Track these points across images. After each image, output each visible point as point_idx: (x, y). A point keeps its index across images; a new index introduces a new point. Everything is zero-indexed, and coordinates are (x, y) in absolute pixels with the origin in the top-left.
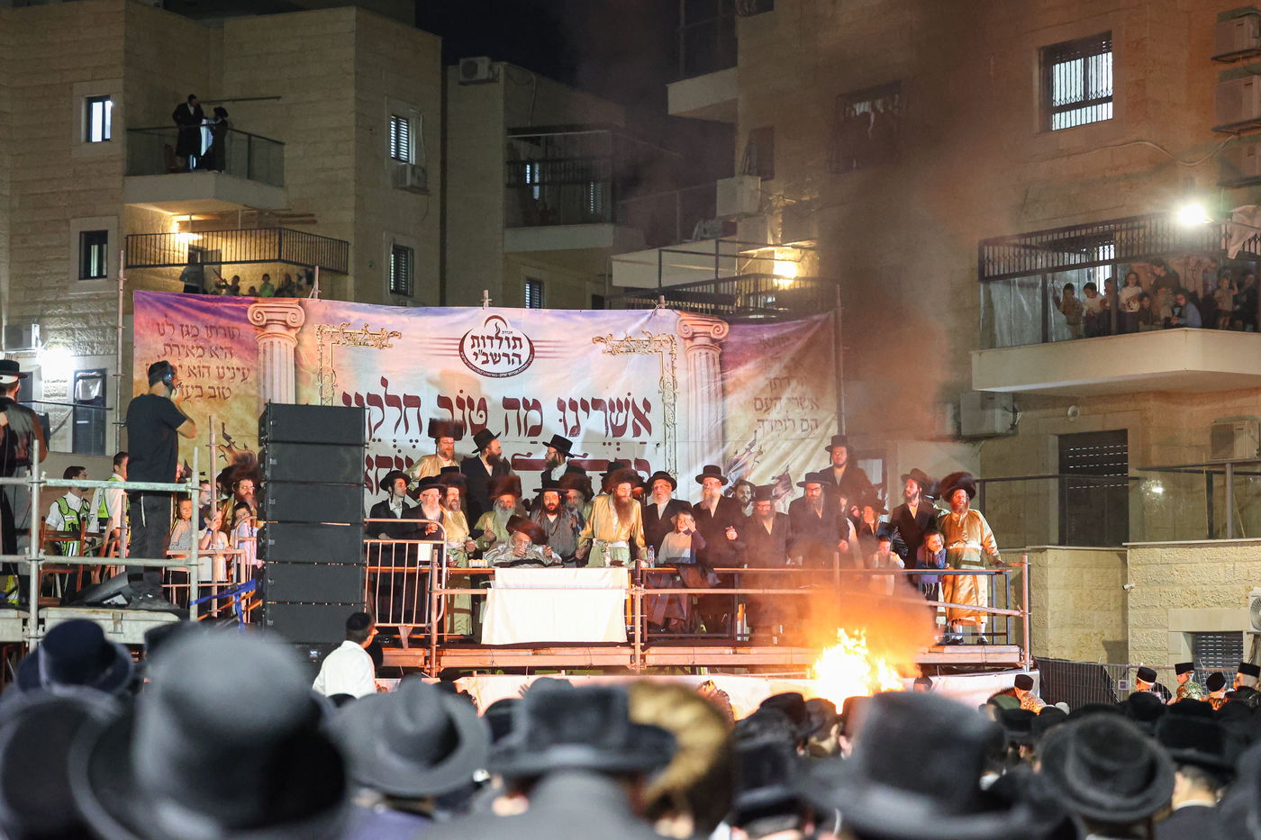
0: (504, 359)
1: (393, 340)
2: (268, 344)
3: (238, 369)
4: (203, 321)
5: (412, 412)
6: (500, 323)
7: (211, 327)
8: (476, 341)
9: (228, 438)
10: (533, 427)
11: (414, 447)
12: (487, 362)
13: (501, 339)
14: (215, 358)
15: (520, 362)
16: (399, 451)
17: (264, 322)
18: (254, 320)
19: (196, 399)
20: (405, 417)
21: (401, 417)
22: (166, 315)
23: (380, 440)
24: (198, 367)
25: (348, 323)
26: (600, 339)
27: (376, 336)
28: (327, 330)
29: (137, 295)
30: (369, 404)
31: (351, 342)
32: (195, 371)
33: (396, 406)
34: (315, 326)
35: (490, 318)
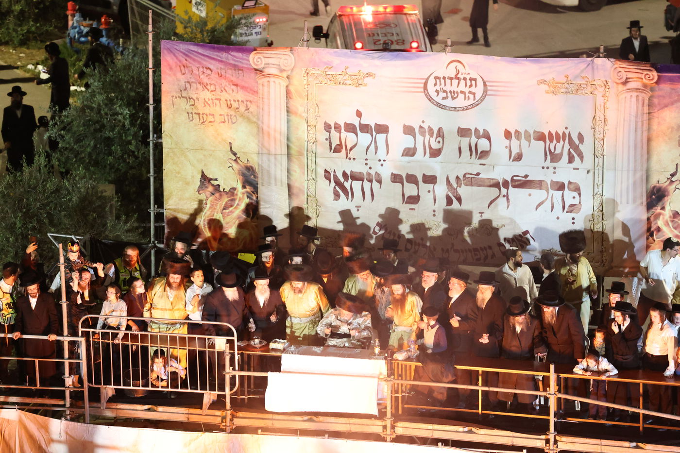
0: (461, 96)
1: (368, 80)
2: (266, 84)
3: (242, 101)
5: (381, 138)
6: (460, 66)
8: (438, 81)
9: (235, 154)
10: (482, 152)
11: (382, 165)
12: (447, 97)
13: (458, 79)
14: (224, 93)
16: (370, 168)
17: (263, 67)
18: (255, 64)
19: (210, 123)
20: (376, 142)
21: (372, 141)
22: (186, 60)
23: (354, 159)
24: (212, 99)
25: (330, 67)
26: (544, 82)
27: (353, 77)
28: (312, 72)
29: (164, 43)
30: (345, 131)
31: (332, 82)
32: (209, 102)
33: (368, 133)
34: (303, 69)
35: (451, 62)
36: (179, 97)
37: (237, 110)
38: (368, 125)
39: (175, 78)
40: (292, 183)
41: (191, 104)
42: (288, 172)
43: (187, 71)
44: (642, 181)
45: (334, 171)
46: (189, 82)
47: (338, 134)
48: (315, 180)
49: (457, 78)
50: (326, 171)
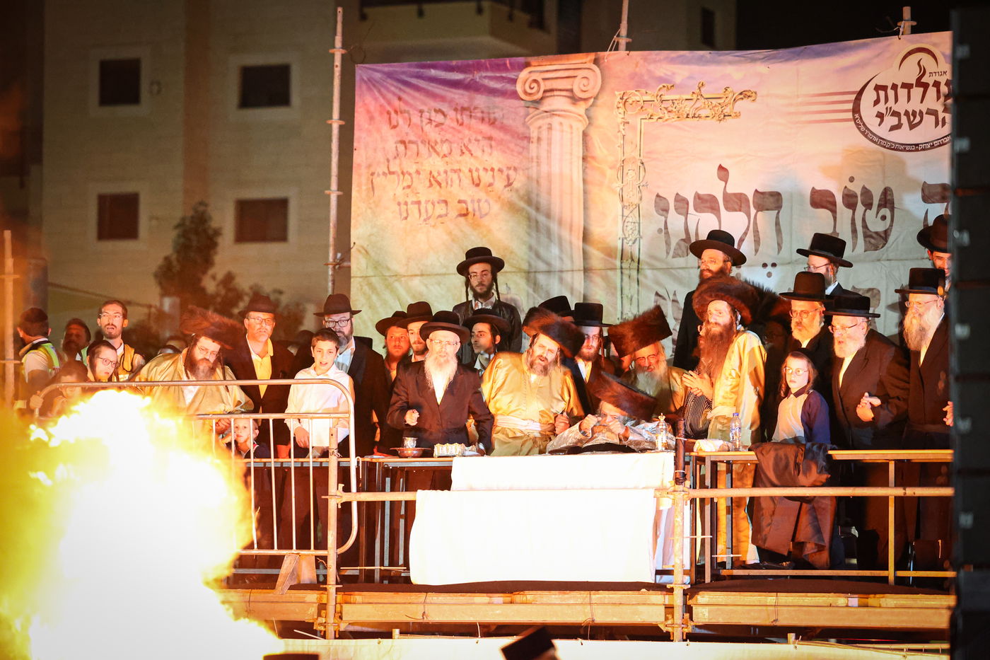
0: (929, 120)
1: (742, 105)
2: (545, 127)
3: (500, 170)
4: (451, 102)
5: (766, 219)
6: (926, 60)
7: (463, 109)
8: (882, 93)
11: (769, 275)
12: (898, 127)
13: (926, 86)
14: (467, 156)
17: (540, 95)
18: (525, 92)
19: (440, 219)
20: (756, 228)
21: (748, 229)
22: (400, 99)
25: (669, 85)
27: (714, 102)
28: (634, 98)
29: (361, 72)
30: (696, 210)
31: (672, 115)
32: (439, 179)
33: (740, 211)
34: (617, 93)
35: (910, 53)
36: (384, 174)
37: (490, 189)
38: (741, 194)
39: (379, 137)
41: (405, 184)
43: (401, 122)
45: (675, 296)
46: (403, 142)
47: (683, 218)
49: (919, 83)
50: (657, 295)
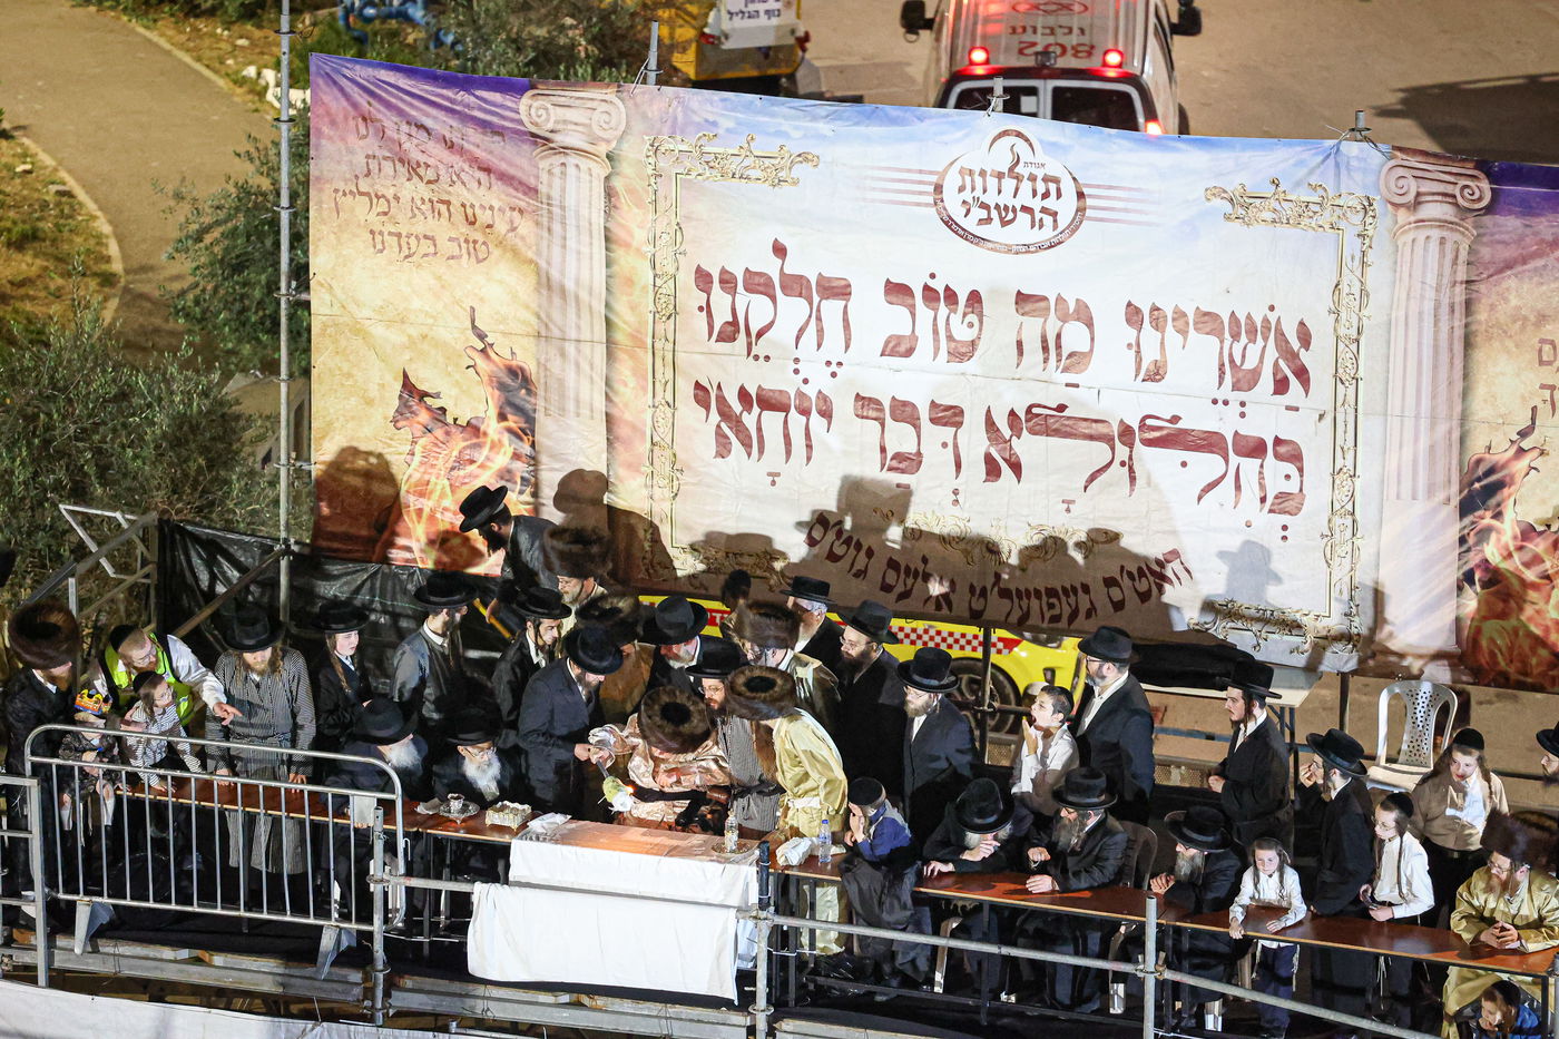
0: (1023, 218)
1: (800, 171)
2: (557, 170)
3: (501, 210)
5: (832, 308)
6: (1021, 146)
8: (968, 179)
9: (482, 337)
10: (1070, 355)
11: (834, 375)
12: (989, 220)
13: (1018, 178)
14: (458, 187)
15: (1055, 227)
16: (806, 381)
17: (551, 127)
18: (532, 121)
19: (425, 259)
20: (819, 319)
21: (810, 316)
22: (369, 103)
23: (767, 358)
24: (431, 201)
25: (711, 134)
26: (1220, 192)
27: (766, 161)
28: (667, 146)
29: (317, 61)
30: (746, 289)
31: (714, 172)
32: (424, 208)
33: (800, 295)
34: (646, 137)
36: (351, 192)
37: (488, 230)
38: (802, 277)
39: (343, 148)
40: (614, 411)
41: (381, 210)
42: (607, 384)
43: (371, 131)
44: (1451, 445)
45: (719, 387)
46: (375, 158)
47: (730, 298)
48: (672, 405)
49: (1013, 174)
50: (698, 386)
